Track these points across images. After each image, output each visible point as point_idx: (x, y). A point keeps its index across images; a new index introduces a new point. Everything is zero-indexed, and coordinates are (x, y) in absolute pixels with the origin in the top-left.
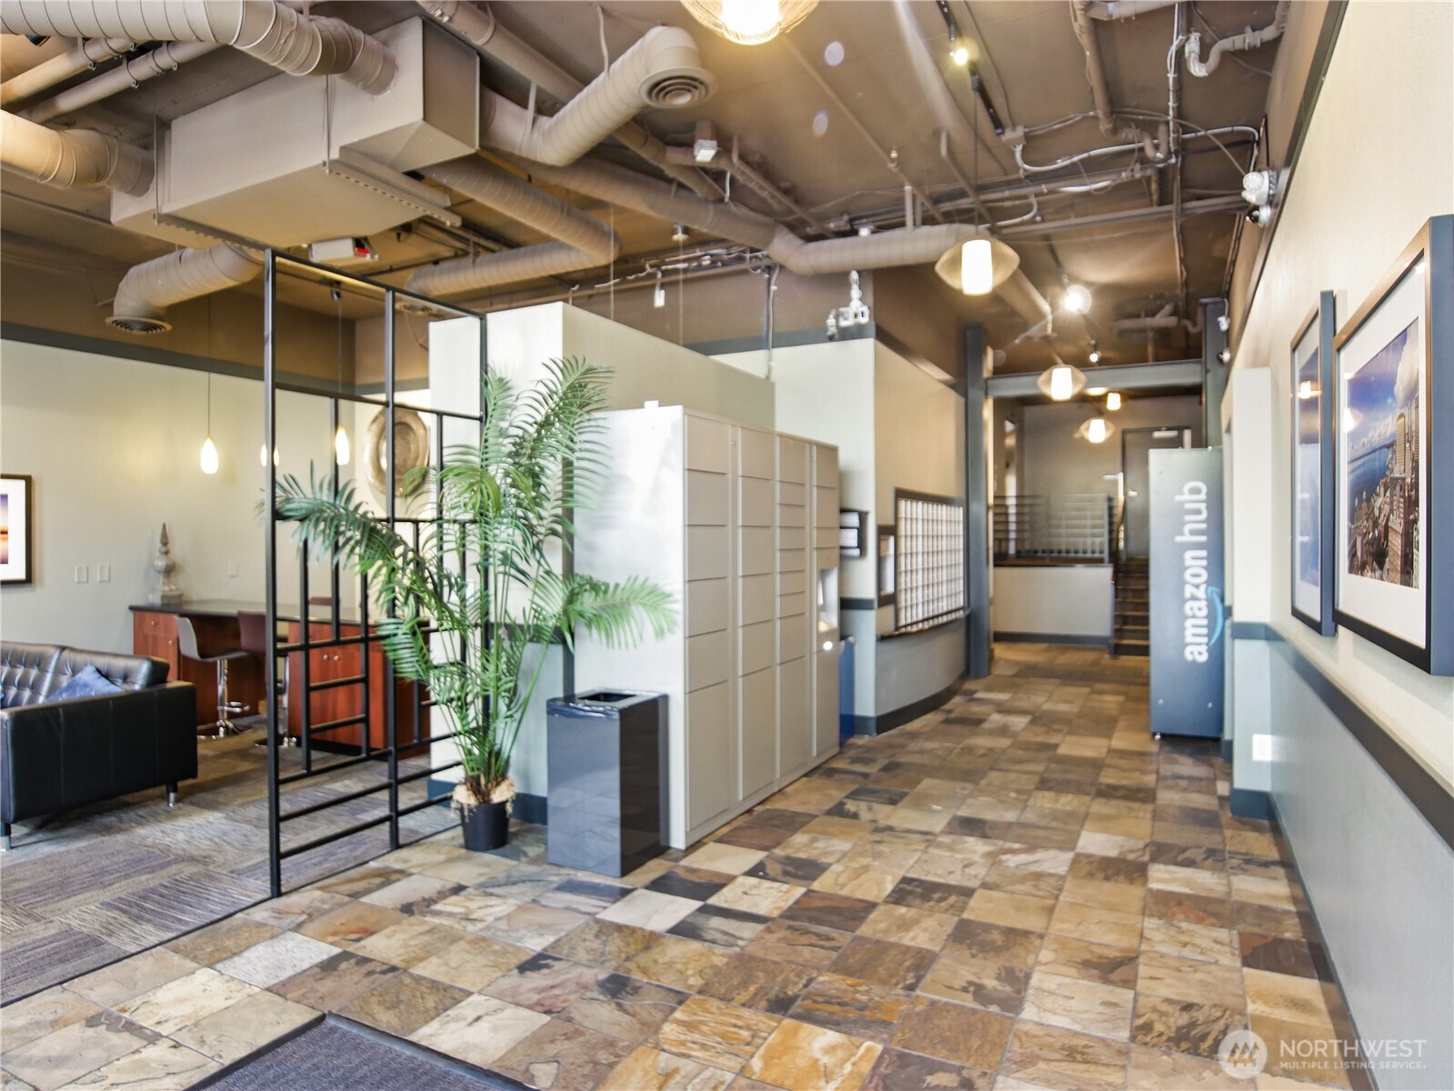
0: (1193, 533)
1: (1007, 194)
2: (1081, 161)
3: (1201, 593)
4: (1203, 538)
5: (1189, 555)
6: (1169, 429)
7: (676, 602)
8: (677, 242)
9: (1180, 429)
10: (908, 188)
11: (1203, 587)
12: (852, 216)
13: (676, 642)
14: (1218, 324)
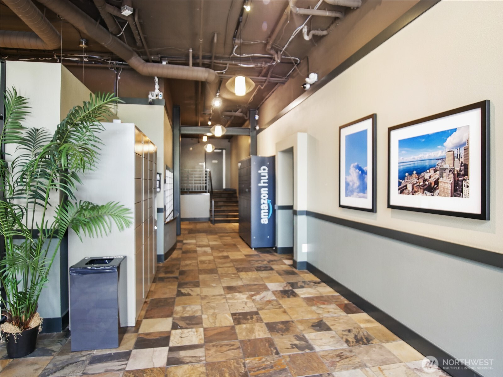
0: (264, 183)
1: (221, 61)
2: (251, 56)
3: (266, 202)
4: (266, 185)
5: (262, 190)
6: (219, 149)
7: (131, 213)
8: (82, 48)
9: (222, 149)
10: (191, 50)
11: (267, 200)
12: (162, 56)
13: (131, 231)
14: (255, 117)
